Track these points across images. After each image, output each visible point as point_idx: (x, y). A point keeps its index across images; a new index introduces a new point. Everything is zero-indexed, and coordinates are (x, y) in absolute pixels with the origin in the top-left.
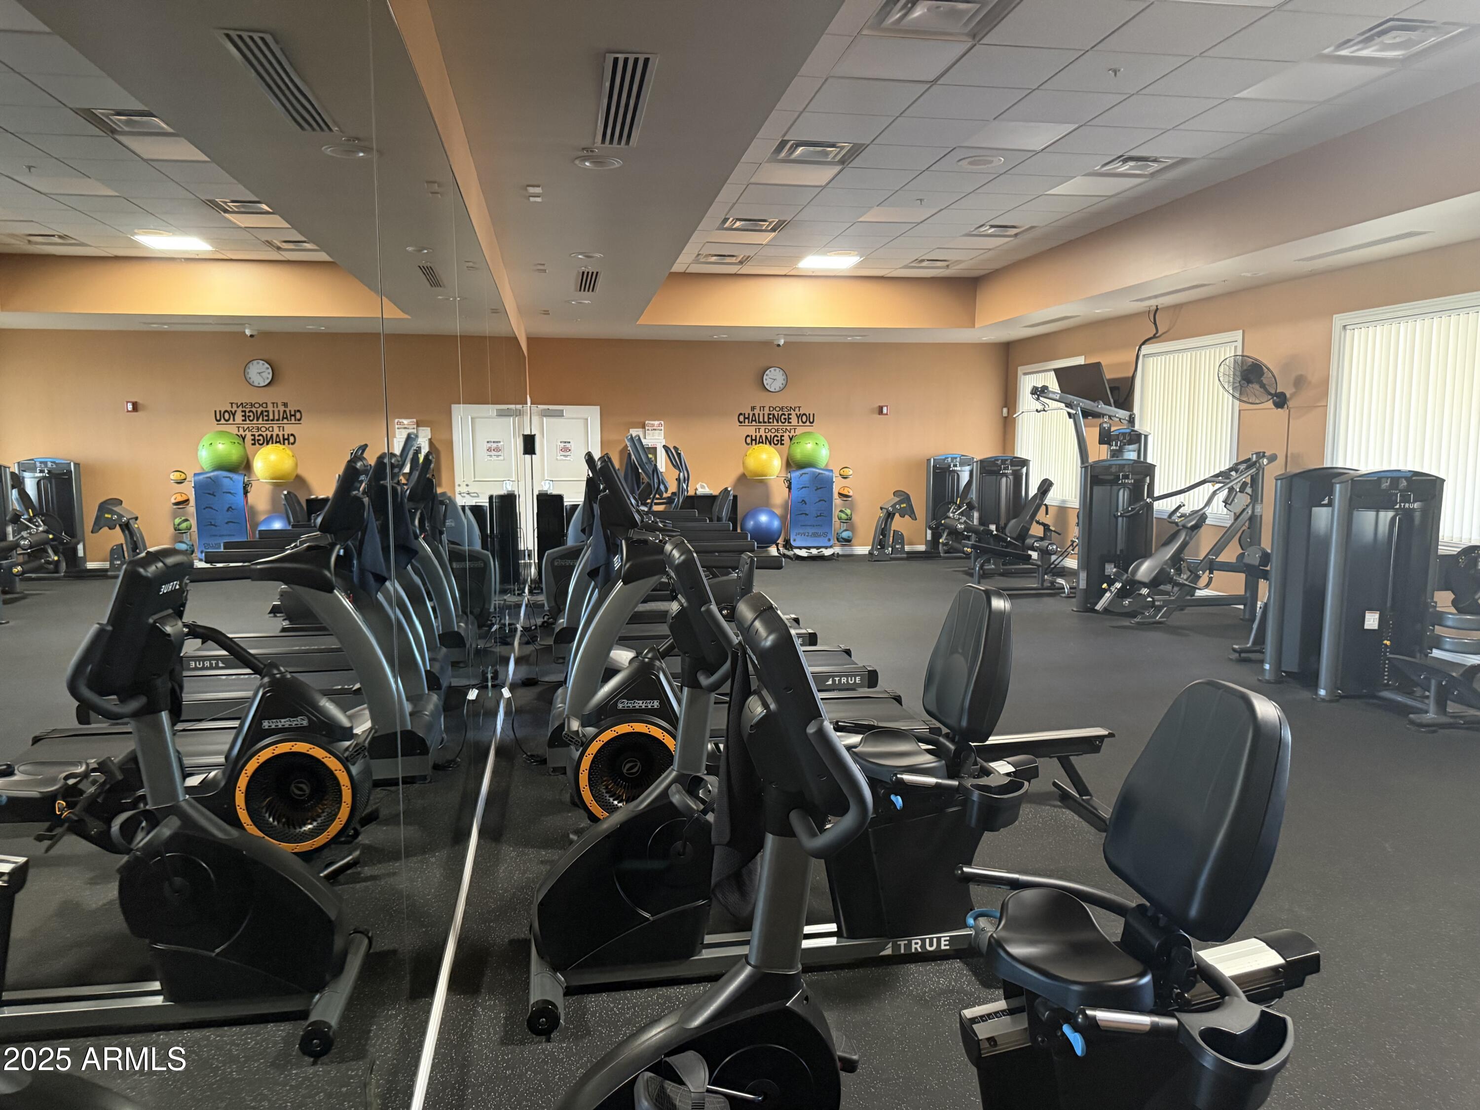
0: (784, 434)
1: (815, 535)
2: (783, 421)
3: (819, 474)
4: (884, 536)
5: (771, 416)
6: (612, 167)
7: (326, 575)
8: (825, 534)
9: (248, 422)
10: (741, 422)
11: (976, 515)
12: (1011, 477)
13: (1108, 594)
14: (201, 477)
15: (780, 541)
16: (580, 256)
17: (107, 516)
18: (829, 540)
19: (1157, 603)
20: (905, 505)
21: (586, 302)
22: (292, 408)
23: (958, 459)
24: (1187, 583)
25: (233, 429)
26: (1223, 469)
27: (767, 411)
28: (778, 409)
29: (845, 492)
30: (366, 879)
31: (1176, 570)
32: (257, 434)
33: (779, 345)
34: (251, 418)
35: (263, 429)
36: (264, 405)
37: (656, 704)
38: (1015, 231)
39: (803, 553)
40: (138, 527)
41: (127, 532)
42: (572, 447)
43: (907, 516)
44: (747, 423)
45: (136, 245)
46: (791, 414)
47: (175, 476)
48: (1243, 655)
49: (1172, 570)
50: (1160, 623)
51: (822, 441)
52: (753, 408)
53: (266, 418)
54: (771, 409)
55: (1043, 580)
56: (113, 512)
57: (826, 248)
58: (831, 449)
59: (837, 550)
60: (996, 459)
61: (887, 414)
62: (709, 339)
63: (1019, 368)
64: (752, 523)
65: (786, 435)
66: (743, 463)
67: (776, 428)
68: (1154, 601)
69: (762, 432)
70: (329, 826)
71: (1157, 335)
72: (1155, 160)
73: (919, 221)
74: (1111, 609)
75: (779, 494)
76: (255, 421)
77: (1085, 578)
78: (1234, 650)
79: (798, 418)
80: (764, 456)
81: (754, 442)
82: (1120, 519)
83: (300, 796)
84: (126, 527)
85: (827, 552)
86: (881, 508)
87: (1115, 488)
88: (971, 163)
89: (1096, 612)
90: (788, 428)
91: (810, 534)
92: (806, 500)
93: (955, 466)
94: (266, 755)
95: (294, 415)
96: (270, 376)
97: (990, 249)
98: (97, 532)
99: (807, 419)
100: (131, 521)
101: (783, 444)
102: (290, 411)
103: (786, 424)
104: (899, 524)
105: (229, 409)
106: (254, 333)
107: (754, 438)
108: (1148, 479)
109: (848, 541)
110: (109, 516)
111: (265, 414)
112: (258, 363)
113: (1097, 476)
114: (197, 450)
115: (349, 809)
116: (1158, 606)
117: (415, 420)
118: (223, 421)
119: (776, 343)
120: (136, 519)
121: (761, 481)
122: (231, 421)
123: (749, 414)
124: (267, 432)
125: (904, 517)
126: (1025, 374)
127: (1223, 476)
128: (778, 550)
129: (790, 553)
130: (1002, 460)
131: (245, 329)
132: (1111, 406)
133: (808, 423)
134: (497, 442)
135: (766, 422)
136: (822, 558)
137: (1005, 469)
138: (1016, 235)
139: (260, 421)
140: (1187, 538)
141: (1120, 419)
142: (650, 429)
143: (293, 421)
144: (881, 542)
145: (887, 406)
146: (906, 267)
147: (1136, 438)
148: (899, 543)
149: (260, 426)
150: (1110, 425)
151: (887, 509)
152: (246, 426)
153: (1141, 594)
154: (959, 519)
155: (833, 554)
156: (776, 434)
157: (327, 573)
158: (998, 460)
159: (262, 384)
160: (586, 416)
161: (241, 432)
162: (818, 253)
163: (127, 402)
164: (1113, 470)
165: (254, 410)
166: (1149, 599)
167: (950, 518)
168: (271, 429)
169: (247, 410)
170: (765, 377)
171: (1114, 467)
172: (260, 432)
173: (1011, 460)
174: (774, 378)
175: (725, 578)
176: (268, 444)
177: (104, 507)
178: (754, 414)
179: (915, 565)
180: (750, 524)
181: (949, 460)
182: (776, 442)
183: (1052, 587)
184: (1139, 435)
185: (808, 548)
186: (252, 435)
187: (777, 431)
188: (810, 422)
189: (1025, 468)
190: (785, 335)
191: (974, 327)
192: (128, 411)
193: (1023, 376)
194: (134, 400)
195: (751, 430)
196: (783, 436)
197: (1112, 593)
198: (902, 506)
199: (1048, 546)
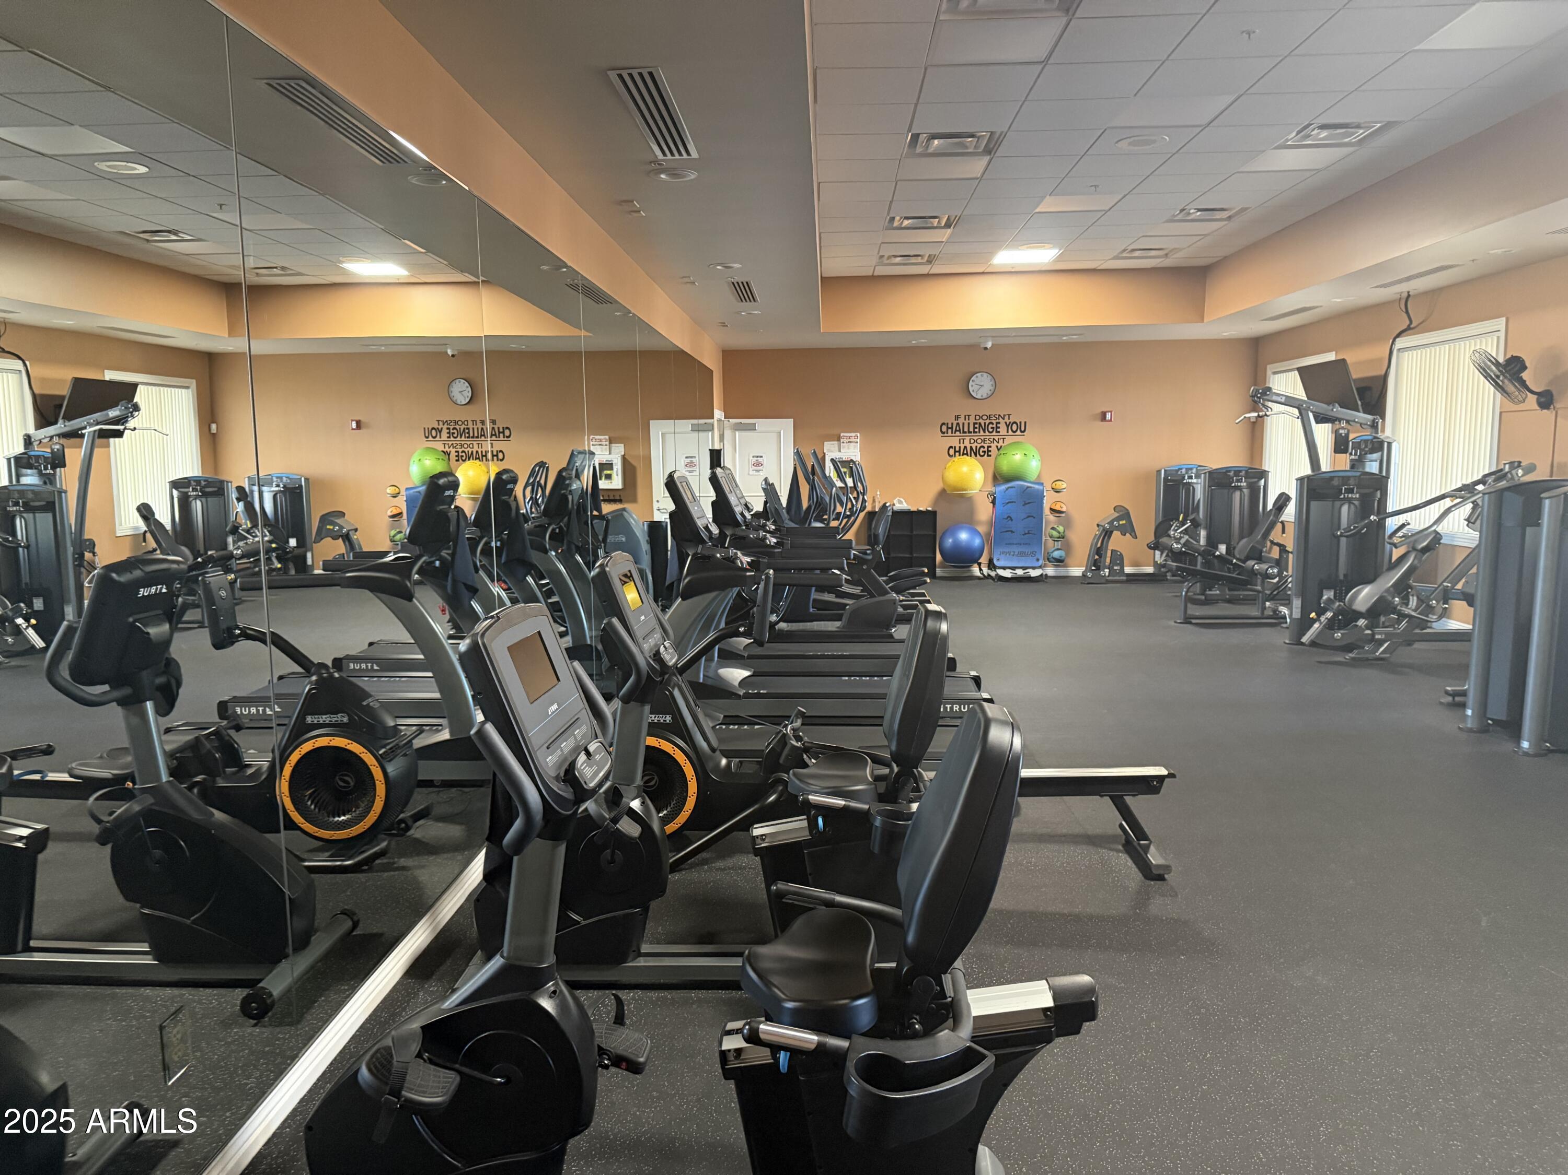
0: (992, 445)
1: (1021, 554)
2: (991, 430)
3: (1028, 487)
4: (1100, 556)
5: (977, 426)
6: (688, 179)
7: (407, 585)
8: (1033, 554)
9: (452, 439)
10: (944, 433)
11: (1203, 533)
12: (1245, 491)
13: (1316, 625)
14: (412, 491)
15: (984, 560)
16: (718, 267)
17: (328, 527)
18: (1038, 560)
19: (1377, 637)
20: (1124, 522)
21: (756, 312)
22: (500, 425)
23: (1194, 471)
24: (1413, 614)
25: (439, 446)
26: (1465, 482)
27: (972, 420)
28: (985, 417)
29: (1057, 508)
30: (398, 869)
31: (1402, 598)
32: (460, 450)
33: (986, 348)
34: (455, 435)
35: (466, 446)
36: (466, 423)
37: (668, 719)
38: (1225, 215)
39: (1007, 574)
40: (357, 539)
41: (347, 543)
42: (764, 460)
43: (1128, 534)
44: (950, 434)
45: (345, 272)
46: (999, 423)
47: (390, 490)
48: (1457, 699)
49: (1397, 599)
50: (1382, 659)
51: (1033, 451)
52: (957, 417)
53: (467, 435)
54: (978, 417)
55: (1264, 608)
56: (334, 524)
57: (1017, 242)
58: (1042, 460)
59: (1050, 571)
60: (1228, 470)
61: (1111, 420)
62: (909, 345)
63: (1268, 367)
64: (950, 540)
65: (994, 445)
66: (943, 478)
67: (982, 438)
68: (1373, 635)
69: (967, 443)
70: (365, 817)
71: (1412, 326)
72: (1358, 126)
73: (1107, 208)
74: (1318, 642)
75: (984, 512)
76: (459, 439)
77: (1300, 606)
78: (1447, 693)
79: (1008, 427)
80: (965, 469)
81: (957, 454)
82: (1343, 540)
83: (344, 787)
84: (346, 538)
85: (1034, 573)
86: (1098, 525)
87: (1337, 503)
88: (1130, 144)
89: (1302, 644)
90: (996, 438)
91: (1016, 553)
92: (1013, 516)
93: (1191, 477)
94: (307, 747)
95: (503, 432)
96: (470, 395)
97: (1205, 235)
98: (319, 542)
99: (1019, 428)
100: (350, 533)
101: (990, 456)
102: (499, 428)
103: (994, 433)
104: (1117, 542)
105: (436, 426)
106: (455, 353)
107: (957, 449)
108: (1378, 494)
109: (1059, 562)
110: (331, 527)
111: (467, 431)
112: (460, 382)
113: (1314, 490)
114: (408, 466)
115: (383, 802)
116: (1379, 640)
117: (607, 437)
118: (430, 438)
119: (983, 346)
120: (356, 530)
121: (962, 496)
122: (438, 438)
123: (952, 424)
124: (469, 449)
125: (1125, 535)
126: (1275, 373)
127: (1467, 490)
128: (980, 570)
129: (993, 574)
130: (1235, 471)
131: (447, 348)
132: (1359, 411)
133: (1018, 432)
134: (691, 457)
135: (971, 432)
136: (1029, 579)
137: (1238, 481)
138: (1230, 218)
139: (463, 438)
140: (1416, 562)
141: (1361, 424)
142: (845, 441)
143: (502, 438)
144: (1096, 564)
145: (1111, 412)
146: (1116, 258)
147: (1377, 445)
148: (1117, 565)
149: (463, 443)
150: (1348, 431)
151: (1103, 526)
152: (450, 443)
153: (1357, 626)
154: (1181, 538)
155: (1042, 575)
156: (982, 444)
157: (408, 584)
158: (1230, 471)
159: (464, 402)
160: (778, 430)
161: (447, 449)
162: (1008, 247)
163: (352, 421)
164: (1335, 482)
165: (457, 427)
166: (1369, 632)
167: (1169, 536)
168: (471, 446)
169: (452, 427)
170: (971, 383)
171: (1336, 479)
172: (463, 449)
173: (1247, 472)
174: (982, 384)
175: (882, 598)
176: (469, 460)
177: (325, 519)
178: (958, 424)
179: (1134, 588)
180: (949, 541)
181: (1184, 471)
182: (982, 454)
183: (1275, 616)
184: (1382, 443)
185: (1013, 568)
186: (456, 452)
187: (984, 441)
188: (1021, 431)
189: (1263, 480)
190: (993, 337)
191: (1202, 320)
192: (353, 429)
193: (1272, 376)
194: (358, 419)
195: (955, 442)
196: (990, 447)
197: (1321, 623)
198: (1121, 523)
199: (1267, 569)
